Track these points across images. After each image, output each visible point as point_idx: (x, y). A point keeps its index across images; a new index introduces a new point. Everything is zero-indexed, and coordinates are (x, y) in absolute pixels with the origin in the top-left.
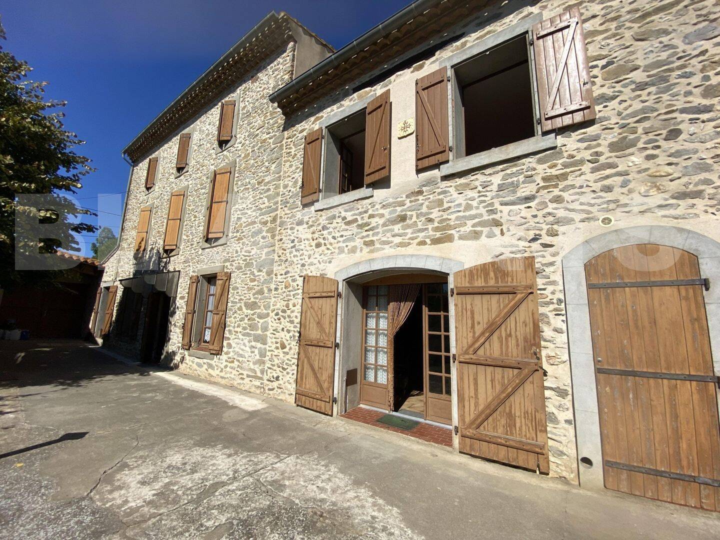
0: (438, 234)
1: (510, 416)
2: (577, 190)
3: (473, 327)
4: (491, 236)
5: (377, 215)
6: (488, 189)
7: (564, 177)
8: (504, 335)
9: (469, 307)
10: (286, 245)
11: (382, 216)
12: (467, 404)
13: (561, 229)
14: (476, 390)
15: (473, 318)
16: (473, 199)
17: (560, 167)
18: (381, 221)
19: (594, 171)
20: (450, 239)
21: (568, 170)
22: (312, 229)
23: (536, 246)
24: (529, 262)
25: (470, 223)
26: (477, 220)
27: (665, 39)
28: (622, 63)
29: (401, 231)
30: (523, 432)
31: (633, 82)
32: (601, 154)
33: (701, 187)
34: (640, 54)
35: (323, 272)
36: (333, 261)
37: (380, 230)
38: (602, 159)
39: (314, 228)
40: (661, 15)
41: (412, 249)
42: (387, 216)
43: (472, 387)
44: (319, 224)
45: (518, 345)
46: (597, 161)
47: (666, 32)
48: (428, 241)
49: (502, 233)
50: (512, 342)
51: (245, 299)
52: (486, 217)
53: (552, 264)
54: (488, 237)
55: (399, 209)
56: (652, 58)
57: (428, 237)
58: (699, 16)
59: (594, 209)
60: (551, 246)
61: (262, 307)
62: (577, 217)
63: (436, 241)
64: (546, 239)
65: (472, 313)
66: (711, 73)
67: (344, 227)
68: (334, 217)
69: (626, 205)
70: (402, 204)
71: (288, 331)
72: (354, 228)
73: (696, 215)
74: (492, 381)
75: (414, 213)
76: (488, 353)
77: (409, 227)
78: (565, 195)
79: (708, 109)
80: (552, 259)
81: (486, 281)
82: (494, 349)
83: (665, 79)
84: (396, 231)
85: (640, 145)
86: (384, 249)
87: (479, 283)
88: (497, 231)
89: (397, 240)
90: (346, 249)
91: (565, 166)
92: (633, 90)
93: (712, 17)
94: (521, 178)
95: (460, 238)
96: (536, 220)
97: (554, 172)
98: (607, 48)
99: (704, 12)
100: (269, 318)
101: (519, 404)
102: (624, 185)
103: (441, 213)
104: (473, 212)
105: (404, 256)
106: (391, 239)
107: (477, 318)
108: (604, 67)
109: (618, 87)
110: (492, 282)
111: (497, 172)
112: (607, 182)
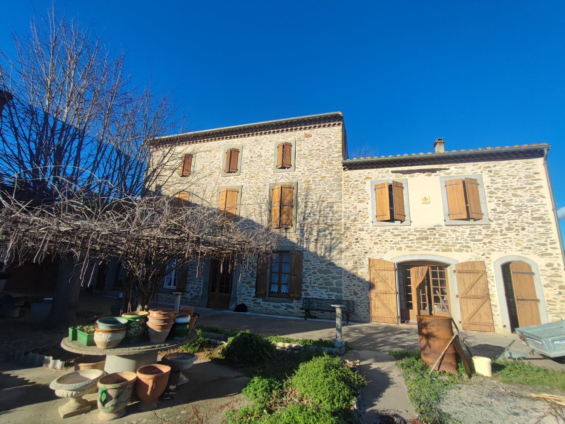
0: (445, 248)
1: (480, 315)
2: (496, 241)
3: (464, 285)
4: (467, 251)
5: (413, 234)
6: (465, 233)
7: (492, 235)
8: (476, 287)
9: (462, 277)
10: (351, 240)
11: (415, 235)
12: (464, 312)
13: (492, 253)
14: (467, 307)
15: (464, 282)
16: (458, 236)
17: (490, 232)
18: (415, 237)
19: (501, 235)
20: (450, 250)
21: (493, 233)
22: (371, 235)
23: (484, 257)
24: (483, 263)
25: (458, 245)
26: (461, 245)
27: (521, 199)
28: (508, 202)
29: (427, 244)
30: (485, 319)
31: (512, 209)
32: (503, 230)
33: (531, 246)
34: (514, 201)
35: (381, 257)
36: (387, 252)
37: (415, 241)
38: (503, 232)
39: (372, 234)
40: (520, 190)
41: (433, 252)
42: (418, 236)
43: (466, 306)
44: (376, 233)
45: (481, 291)
46: (502, 232)
47: (521, 196)
48: (440, 250)
49: (471, 251)
50: (479, 290)
51: (318, 268)
52: (464, 244)
53: (490, 264)
54: (466, 251)
55: (424, 234)
56: (517, 204)
57: (440, 248)
58: (531, 194)
59: (502, 248)
60: (489, 258)
61: (335, 273)
62: (497, 249)
63: (444, 251)
64: (487, 255)
65: (464, 280)
66: (534, 213)
67: (393, 237)
68: (385, 231)
69: (511, 248)
70: (426, 232)
71: (359, 286)
72: (399, 238)
73: (530, 254)
74: (473, 304)
75: (432, 237)
76: (471, 294)
77: (430, 242)
78: (493, 241)
79: (532, 224)
80: (489, 262)
81: (468, 268)
82: (473, 292)
83: (521, 212)
84: (423, 243)
85: (514, 230)
86: (417, 250)
87: (465, 269)
88: (469, 250)
89: (424, 247)
90: (395, 248)
91: (492, 232)
92: (512, 212)
93: (534, 196)
94: (477, 233)
95: (455, 250)
96: (483, 248)
97: (488, 233)
98: (504, 196)
99: (532, 193)
100: (342, 279)
101: (482, 311)
102: (510, 241)
103: (445, 239)
104: (460, 241)
105: (430, 255)
106: (421, 246)
107: (466, 281)
108: (502, 202)
109: (507, 210)
110: (470, 269)
111: (468, 228)
112: (505, 240)
